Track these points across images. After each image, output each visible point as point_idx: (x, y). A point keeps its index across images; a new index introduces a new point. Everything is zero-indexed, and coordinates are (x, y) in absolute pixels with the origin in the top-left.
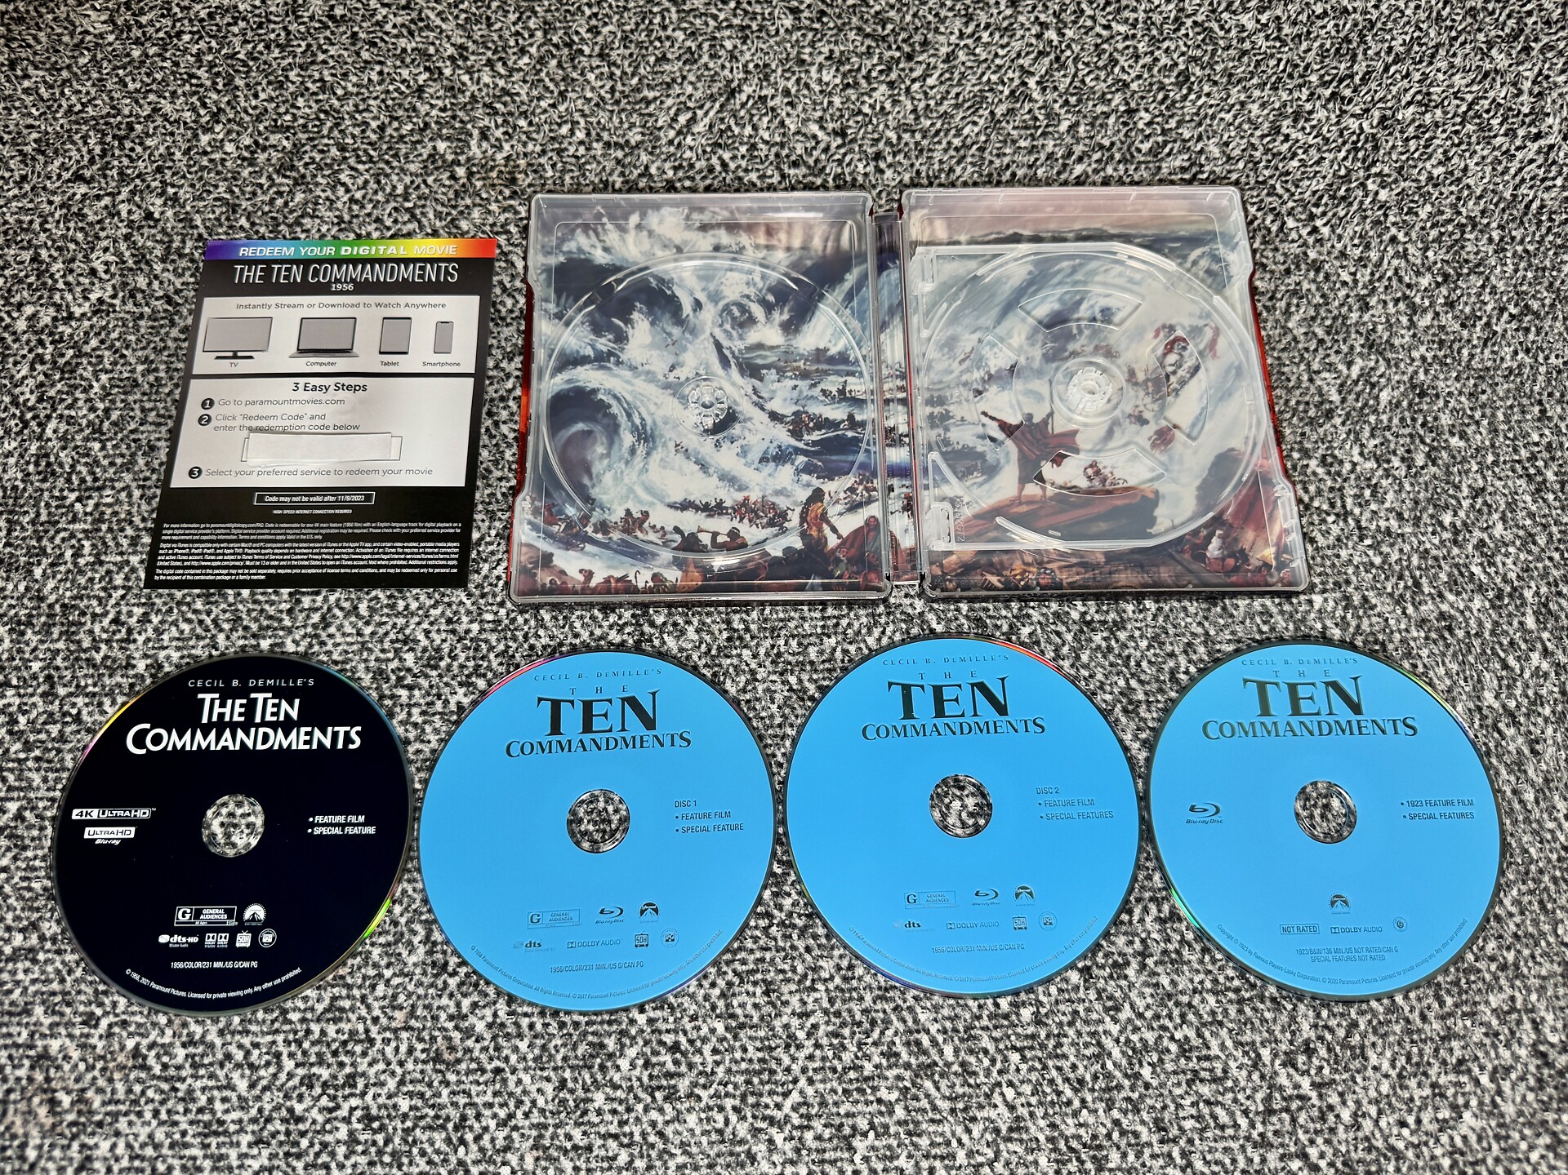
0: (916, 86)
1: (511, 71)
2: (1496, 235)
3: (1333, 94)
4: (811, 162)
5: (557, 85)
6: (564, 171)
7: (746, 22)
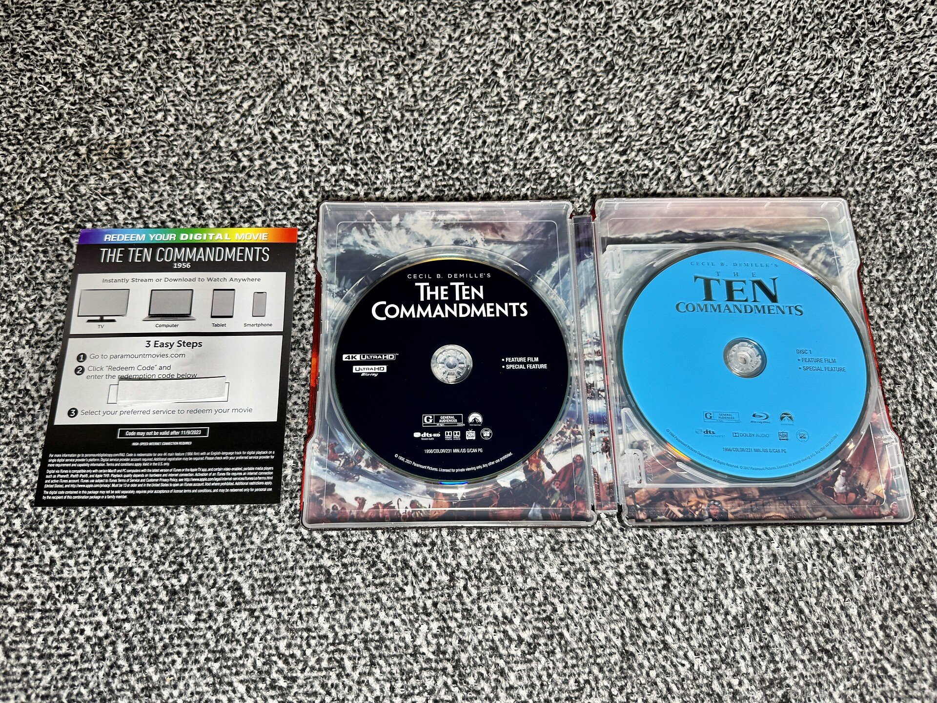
0: (416, 78)
1: (124, 73)
2: (834, 180)
3: (718, 77)
4: (338, 135)
5: (156, 83)
6: (157, 147)
7: (296, 32)
